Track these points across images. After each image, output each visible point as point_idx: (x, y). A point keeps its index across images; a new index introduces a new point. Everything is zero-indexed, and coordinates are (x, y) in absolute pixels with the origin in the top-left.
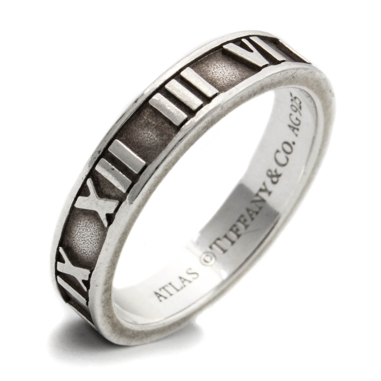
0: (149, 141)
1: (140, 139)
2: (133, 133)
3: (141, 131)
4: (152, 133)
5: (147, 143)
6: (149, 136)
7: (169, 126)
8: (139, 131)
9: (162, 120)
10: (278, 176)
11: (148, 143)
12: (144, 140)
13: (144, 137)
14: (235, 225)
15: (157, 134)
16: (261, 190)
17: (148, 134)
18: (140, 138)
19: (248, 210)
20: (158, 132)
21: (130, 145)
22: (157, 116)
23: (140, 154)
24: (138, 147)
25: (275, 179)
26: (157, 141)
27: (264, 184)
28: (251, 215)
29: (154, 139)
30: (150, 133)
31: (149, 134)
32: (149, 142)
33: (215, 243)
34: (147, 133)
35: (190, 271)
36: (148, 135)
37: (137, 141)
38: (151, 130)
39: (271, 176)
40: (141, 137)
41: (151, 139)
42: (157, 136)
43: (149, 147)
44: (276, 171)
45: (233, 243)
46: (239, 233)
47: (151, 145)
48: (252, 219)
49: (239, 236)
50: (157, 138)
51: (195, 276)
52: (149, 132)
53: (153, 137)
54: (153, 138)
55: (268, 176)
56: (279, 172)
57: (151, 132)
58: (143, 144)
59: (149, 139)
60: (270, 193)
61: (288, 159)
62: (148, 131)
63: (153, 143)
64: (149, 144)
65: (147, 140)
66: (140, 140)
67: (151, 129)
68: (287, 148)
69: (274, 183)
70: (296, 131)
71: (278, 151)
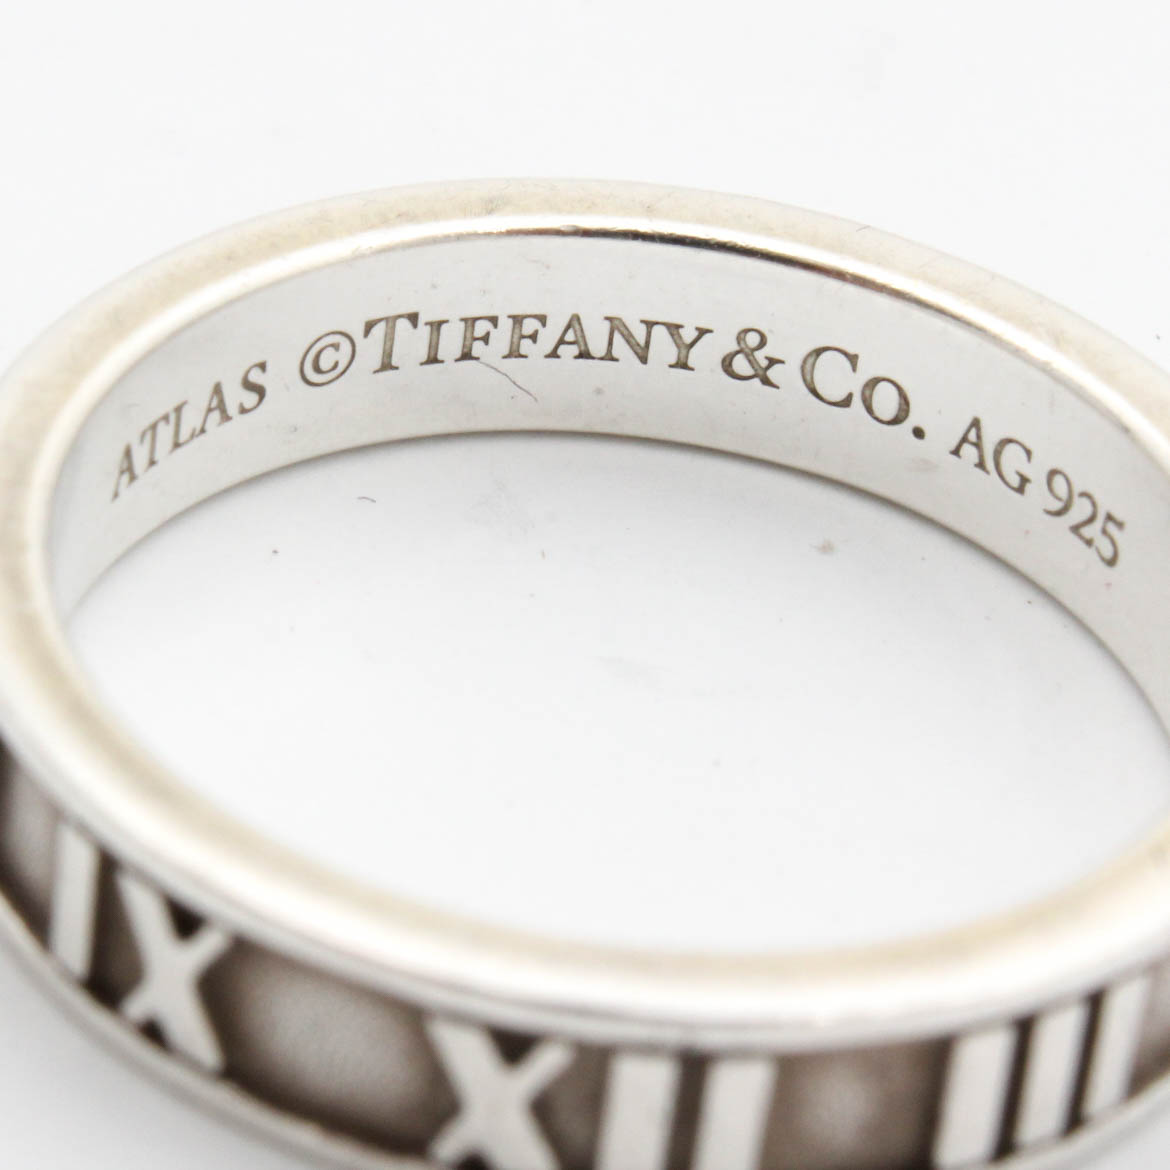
10: (763, 377)
14: (493, 320)
16: (674, 329)
19: (574, 322)
25: (741, 365)
27: (703, 333)
33: (391, 321)
39: (745, 351)
44: (773, 362)
46: (478, 348)
49: (466, 355)
55: (742, 336)
56: (777, 375)
60: (682, 364)
61: (846, 402)
68: (886, 401)
69: (727, 365)
70: (969, 451)
71: (853, 359)
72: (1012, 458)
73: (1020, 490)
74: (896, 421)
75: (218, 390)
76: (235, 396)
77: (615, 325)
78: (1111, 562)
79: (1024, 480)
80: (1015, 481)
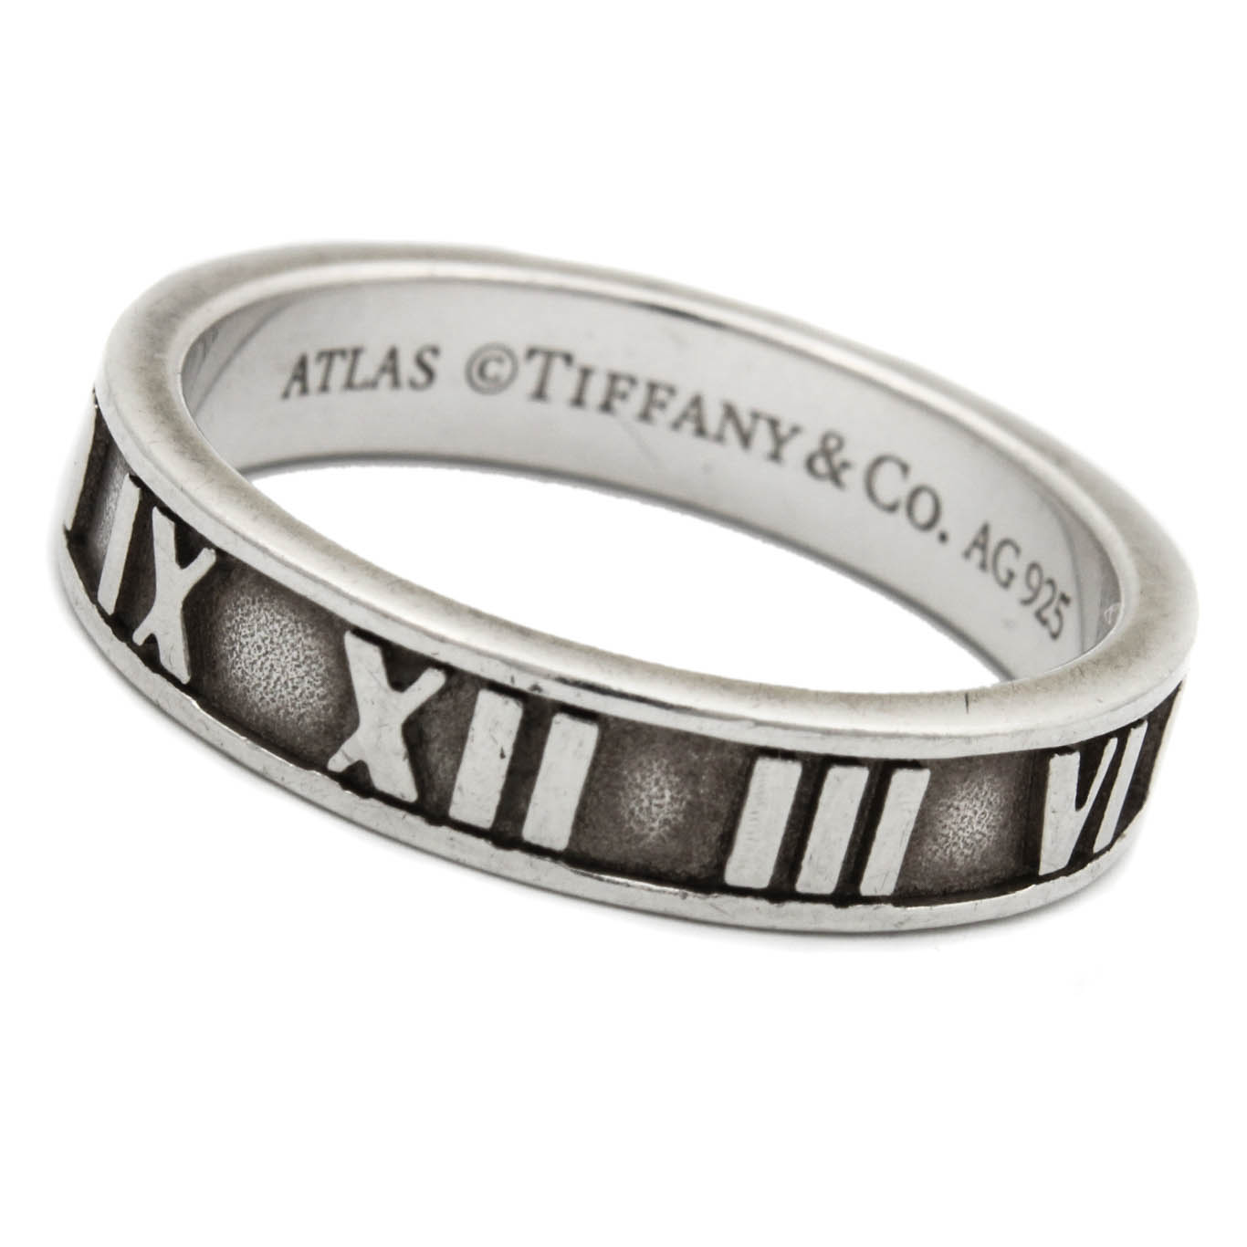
0: (641, 809)
1: (635, 779)
2: (644, 749)
3: (659, 767)
4: (669, 803)
5: (633, 805)
6: (655, 801)
7: (714, 839)
8: (658, 763)
9: (723, 807)
10: (835, 477)
11: (633, 809)
12: (637, 791)
13: (647, 786)
14: (632, 381)
15: (675, 819)
16: (774, 424)
17: (659, 794)
18: (638, 776)
19: (697, 402)
20: (680, 818)
21: (604, 755)
22: (731, 786)
23: (589, 801)
24: (608, 786)
25: (821, 465)
26: (652, 829)
27: (795, 430)
28: (684, 416)
29: (654, 820)
30: (667, 799)
31: (663, 797)
32: (637, 809)
33: (549, 355)
34: (662, 789)
35: (428, 358)
36: (657, 798)
37: (625, 773)
38: (675, 796)
39: (827, 453)
40: (643, 778)
41: (648, 809)
42: (666, 822)
43: (622, 817)
44: (845, 465)
45: (578, 401)
46: (617, 404)
47: (630, 819)
48: (676, 425)
49: (606, 407)
50: (660, 827)
51: (420, 377)
52: (668, 794)
53: (658, 815)
54: (654, 816)
55: (825, 438)
56: (846, 476)
57: (672, 797)
58: (621, 794)
59: (646, 804)
60: (775, 456)
61: (892, 508)
62: (670, 790)
63: (640, 822)
64: (632, 813)
65: (642, 800)
66: (630, 779)
67: (678, 793)
68: (924, 509)
69: (810, 464)
70: (977, 555)
71: (905, 469)
72: (1007, 556)
73: (1006, 585)
74: (929, 526)
75: (393, 354)
76: (408, 368)
77: (730, 412)
78: (1055, 636)
79: (1011, 575)
80: (1004, 576)
